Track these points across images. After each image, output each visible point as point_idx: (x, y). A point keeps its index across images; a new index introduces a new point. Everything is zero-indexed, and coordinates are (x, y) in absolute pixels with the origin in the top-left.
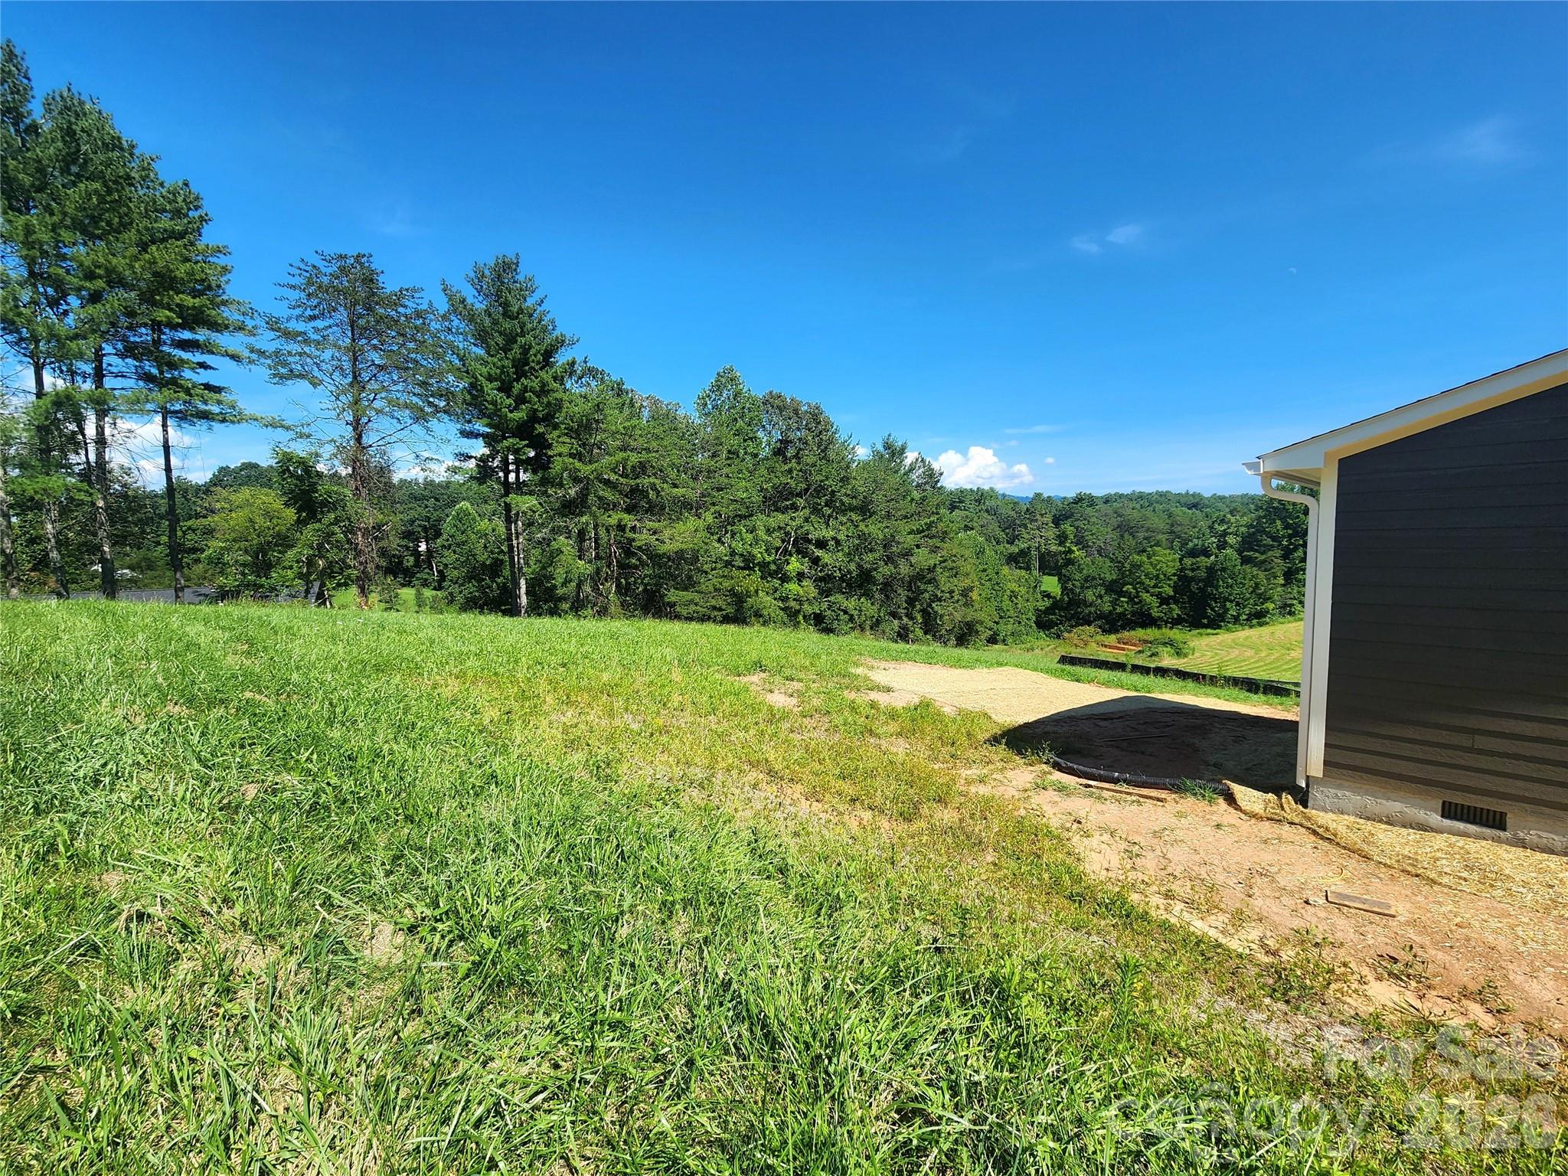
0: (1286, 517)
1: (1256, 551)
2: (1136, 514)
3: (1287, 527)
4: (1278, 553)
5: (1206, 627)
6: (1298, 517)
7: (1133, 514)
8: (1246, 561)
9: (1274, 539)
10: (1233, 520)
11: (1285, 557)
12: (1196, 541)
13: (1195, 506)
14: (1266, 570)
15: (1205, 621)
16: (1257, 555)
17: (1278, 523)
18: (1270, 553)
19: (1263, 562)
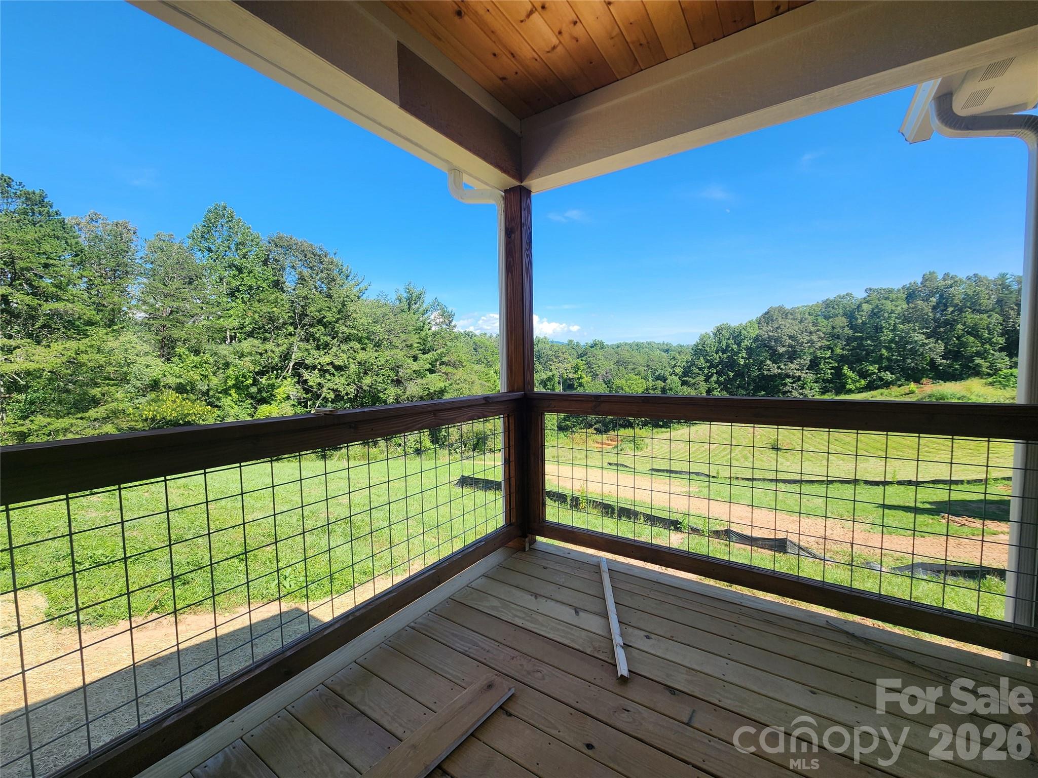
0: (706, 355)
1: (691, 377)
2: (628, 354)
3: (707, 361)
4: (703, 378)
5: (661, 427)
6: (713, 355)
7: (626, 355)
8: (684, 383)
9: (700, 369)
10: (679, 357)
11: (706, 381)
12: (660, 371)
13: (667, 351)
14: (695, 389)
15: (661, 423)
16: (690, 379)
17: (702, 359)
18: (698, 378)
19: (694, 384)
